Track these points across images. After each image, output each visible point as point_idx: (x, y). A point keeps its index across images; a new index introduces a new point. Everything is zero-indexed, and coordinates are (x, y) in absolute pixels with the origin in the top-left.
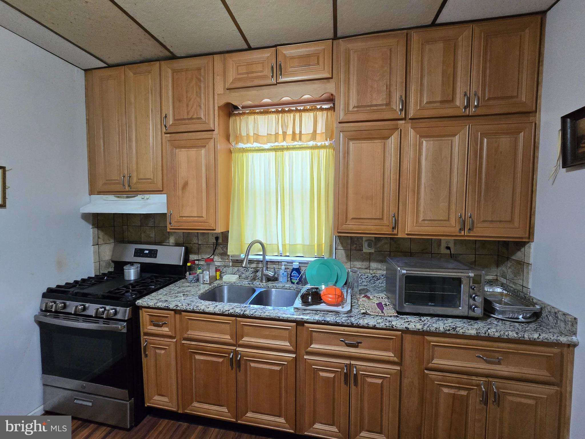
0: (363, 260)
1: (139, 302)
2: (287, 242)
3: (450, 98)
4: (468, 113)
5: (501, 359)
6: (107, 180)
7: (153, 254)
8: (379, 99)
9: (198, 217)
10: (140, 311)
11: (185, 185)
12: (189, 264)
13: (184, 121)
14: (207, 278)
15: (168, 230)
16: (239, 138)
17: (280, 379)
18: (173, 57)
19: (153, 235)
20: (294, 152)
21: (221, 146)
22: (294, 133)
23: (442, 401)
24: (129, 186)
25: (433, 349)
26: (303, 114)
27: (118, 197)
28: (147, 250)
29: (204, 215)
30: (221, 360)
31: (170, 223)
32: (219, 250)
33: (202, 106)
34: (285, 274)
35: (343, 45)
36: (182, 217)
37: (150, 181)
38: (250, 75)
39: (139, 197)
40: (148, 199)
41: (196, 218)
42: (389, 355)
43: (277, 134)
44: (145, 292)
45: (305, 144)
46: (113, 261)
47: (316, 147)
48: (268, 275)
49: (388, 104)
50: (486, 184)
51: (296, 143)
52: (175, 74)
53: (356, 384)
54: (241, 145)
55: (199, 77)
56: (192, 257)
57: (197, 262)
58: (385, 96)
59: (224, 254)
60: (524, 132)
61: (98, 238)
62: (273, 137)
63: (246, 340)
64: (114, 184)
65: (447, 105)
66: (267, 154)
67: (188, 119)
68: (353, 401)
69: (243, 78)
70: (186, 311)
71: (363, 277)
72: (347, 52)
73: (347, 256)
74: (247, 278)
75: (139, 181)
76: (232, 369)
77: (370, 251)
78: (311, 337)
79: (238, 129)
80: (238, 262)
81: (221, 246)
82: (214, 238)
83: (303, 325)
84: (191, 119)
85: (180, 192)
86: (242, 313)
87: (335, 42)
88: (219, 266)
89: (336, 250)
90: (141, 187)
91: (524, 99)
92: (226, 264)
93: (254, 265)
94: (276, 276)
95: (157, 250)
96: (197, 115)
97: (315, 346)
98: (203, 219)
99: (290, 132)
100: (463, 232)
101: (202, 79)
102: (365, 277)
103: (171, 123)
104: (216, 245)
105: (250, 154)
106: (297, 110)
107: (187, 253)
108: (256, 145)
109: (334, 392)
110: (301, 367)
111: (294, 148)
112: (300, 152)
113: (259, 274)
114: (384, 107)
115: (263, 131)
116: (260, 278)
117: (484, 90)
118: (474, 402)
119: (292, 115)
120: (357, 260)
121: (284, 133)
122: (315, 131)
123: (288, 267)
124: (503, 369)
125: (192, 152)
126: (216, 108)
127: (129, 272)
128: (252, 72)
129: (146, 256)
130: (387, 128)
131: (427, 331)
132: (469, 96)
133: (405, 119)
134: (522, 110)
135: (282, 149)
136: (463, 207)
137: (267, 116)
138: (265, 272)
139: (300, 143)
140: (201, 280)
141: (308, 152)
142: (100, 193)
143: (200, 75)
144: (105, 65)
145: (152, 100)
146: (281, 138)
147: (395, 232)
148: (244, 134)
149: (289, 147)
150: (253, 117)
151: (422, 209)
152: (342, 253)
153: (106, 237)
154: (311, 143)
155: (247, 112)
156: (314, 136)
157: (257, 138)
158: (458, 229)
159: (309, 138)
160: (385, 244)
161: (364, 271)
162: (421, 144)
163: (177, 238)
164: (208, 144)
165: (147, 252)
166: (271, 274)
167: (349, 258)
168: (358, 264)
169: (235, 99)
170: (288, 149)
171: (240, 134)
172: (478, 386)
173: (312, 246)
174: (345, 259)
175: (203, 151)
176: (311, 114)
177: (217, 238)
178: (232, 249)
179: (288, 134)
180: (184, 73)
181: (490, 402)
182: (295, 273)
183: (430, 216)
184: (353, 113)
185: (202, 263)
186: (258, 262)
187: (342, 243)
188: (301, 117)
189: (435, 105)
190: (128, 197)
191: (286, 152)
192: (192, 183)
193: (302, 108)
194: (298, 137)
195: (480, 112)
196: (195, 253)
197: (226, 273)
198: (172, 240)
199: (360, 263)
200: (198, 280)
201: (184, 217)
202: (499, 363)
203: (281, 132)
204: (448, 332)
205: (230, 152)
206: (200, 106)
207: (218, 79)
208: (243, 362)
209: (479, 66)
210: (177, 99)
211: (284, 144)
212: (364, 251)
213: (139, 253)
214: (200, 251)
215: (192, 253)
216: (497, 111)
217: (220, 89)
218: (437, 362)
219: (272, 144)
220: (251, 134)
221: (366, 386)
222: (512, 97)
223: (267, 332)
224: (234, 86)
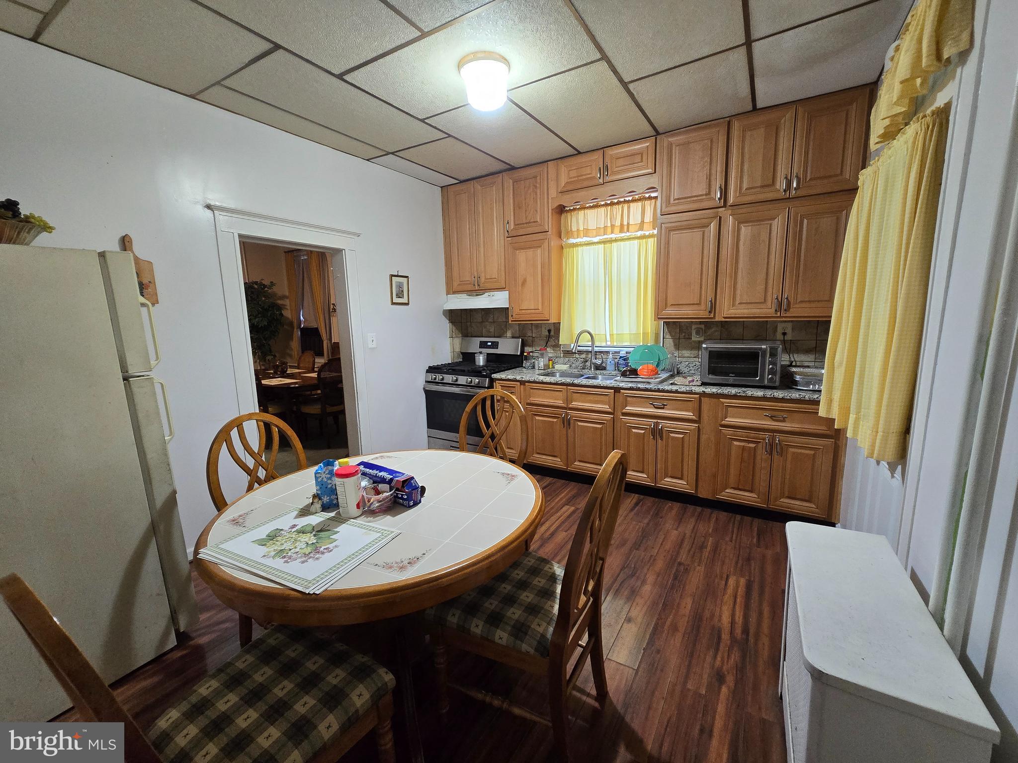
0: (692, 349)
1: (494, 376)
2: (615, 332)
3: (770, 182)
4: (788, 196)
5: (786, 417)
6: (461, 281)
7: (495, 345)
8: (701, 190)
9: (534, 309)
10: (494, 383)
11: (524, 282)
12: (525, 354)
13: (522, 225)
14: (542, 364)
15: (510, 322)
16: (569, 234)
17: (601, 435)
18: (512, 168)
19: (492, 330)
20: (622, 243)
21: (554, 243)
22: (622, 225)
23: (733, 452)
24: (479, 285)
25: (727, 410)
26: (632, 204)
27: (470, 295)
28: (489, 342)
29: (540, 308)
30: (555, 420)
31: (512, 316)
32: (551, 342)
33: (538, 210)
34: (613, 362)
35: (664, 141)
36: (522, 310)
37: (495, 280)
38: (580, 178)
39: (487, 294)
40: (493, 296)
41: (533, 311)
42: (689, 415)
43: (605, 227)
44: (497, 370)
45: (633, 235)
46: (461, 353)
47: (643, 237)
48: (596, 364)
49: (709, 193)
50: (805, 265)
51: (623, 235)
52: (515, 183)
53: (662, 439)
54: (572, 241)
55: (535, 184)
56: (527, 349)
57: (531, 354)
58: (705, 187)
59: (557, 346)
60: (847, 211)
61: (453, 331)
62: (602, 230)
63: (575, 404)
64: (467, 284)
65: (767, 189)
66: (596, 247)
67: (526, 223)
68: (659, 453)
69: (574, 181)
70: (529, 382)
71: (691, 365)
72: (670, 145)
73: (675, 345)
74: (577, 368)
75: (487, 280)
76: (564, 427)
77: (699, 339)
78: (626, 400)
79: (569, 225)
80: (568, 353)
81: (554, 338)
82: (547, 331)
83: (620, 392)
84: (529, 223)
85: (520, 288)
86: (571, 382)
87: (658, 137)
88: (552, 357)
89: (663, 339)
90: (488, 286)
91: (848, 177)
92: (558, 355)
93: (584, 356)
94: (604, 365)
95: (498, 342)
96: (534, 219)
97: (629, 409)
98: (539, 311)
99: (618, 223)
100: (779, 313)
101: (538, 185)
102: (693, 365)
103: (512, 228)
104: (549, 337)
105: (580, 248)
106: (625, 202)
107: (523, 345)
108: (585, 239)
109: (644, 445)
110: (618, 425)
111: (622, 240)
112: (627, 243)
113: (588, 364)
114: (704, 197)
115: (592, 225)
116: (589, 368)
117: (805, 171)
118: (761, 454)
119: (620, 206)
120: (685, 348)
121: (613, 226)
122: (643, 222)
123: (616, 357)
124: (786, 426)
125: (530, 252)
126: (550, 211)
127: (479, 358)
128: (582, 176)
129: (489, 347)
130: (706, 217)
131: (720, 394)
132: (789, 179)
133: (725, 206)
134: (846, 187)
135: (611, 241)
136: (779, 289)
137: (596, 210)
138: (594, 361)
139: (628, 234)
140: (537, 367)
141: (636, 241)
142: (454, 293)
143: (536, 182)
144: (458, 182)
145: (496, 210)
146: (609, 230)
147: (712, 315)
148: (574, 229)
149: (617, 238)
150: (583, 212)
151: (738, 292)
152: (670, 342)
153: (457, 331)
154: (639, 234)
155: (578, 207)
156: (641, 226)
157: (587, 232)
158: (773, 310)
159: (638, 228)
160: (716, 331)
161: (692, 360)
162: (739, 230)
163: (514, 332)
164: (543, 244)
165: (490, 344)
166: (599, 362)
167: (677, 347)
168: (686, 353)
169: (566, 200)
170: (616, 240)
171: (571, 230)
172: (764, 439)
173: (638, 334)
174: (673, 348)
175: (539, 251)
176: (640, 204)
177: (549, 331)
178: (563, 339)
179: (616, 225)
180: (522, 182)
181: (774, 453)
182: (622, 362)
183: (746, 299)
184: (674, 205)
185: (535, 355)
186: (587, 352)
187: (670, 332)
188: (629, 208)
189: (756, 190)
190: (477, 295)
191: (614, 244)
192: (530, 280)
193: (630, 198)
194: (626, 227)
195: (801, 193)
196: (530, 346)
197: (557, 363)
198: (509, 334)
199: (689, 352)
200: (534, 367)
201: (523, 310)
202: (784, 420)
203: (609, 225)
204: (738, 395)
205: (562, 247)
206: (536, 211)
207: (552, 184)
208: (572, 422)
209: (801, 148)
210: (517, 207)
211: (613, 236)
212: (693, 339)
213: (483, 345)
214: (534, 343)
215: (527, 345)
216: (819, 191)
217: (553, 193)
218: (730, 420)
219: (601, 238)
220: (581, 228)
221: (670, 440)
222: (836, 175)
223: (591, 397)
224: (565, 189)
